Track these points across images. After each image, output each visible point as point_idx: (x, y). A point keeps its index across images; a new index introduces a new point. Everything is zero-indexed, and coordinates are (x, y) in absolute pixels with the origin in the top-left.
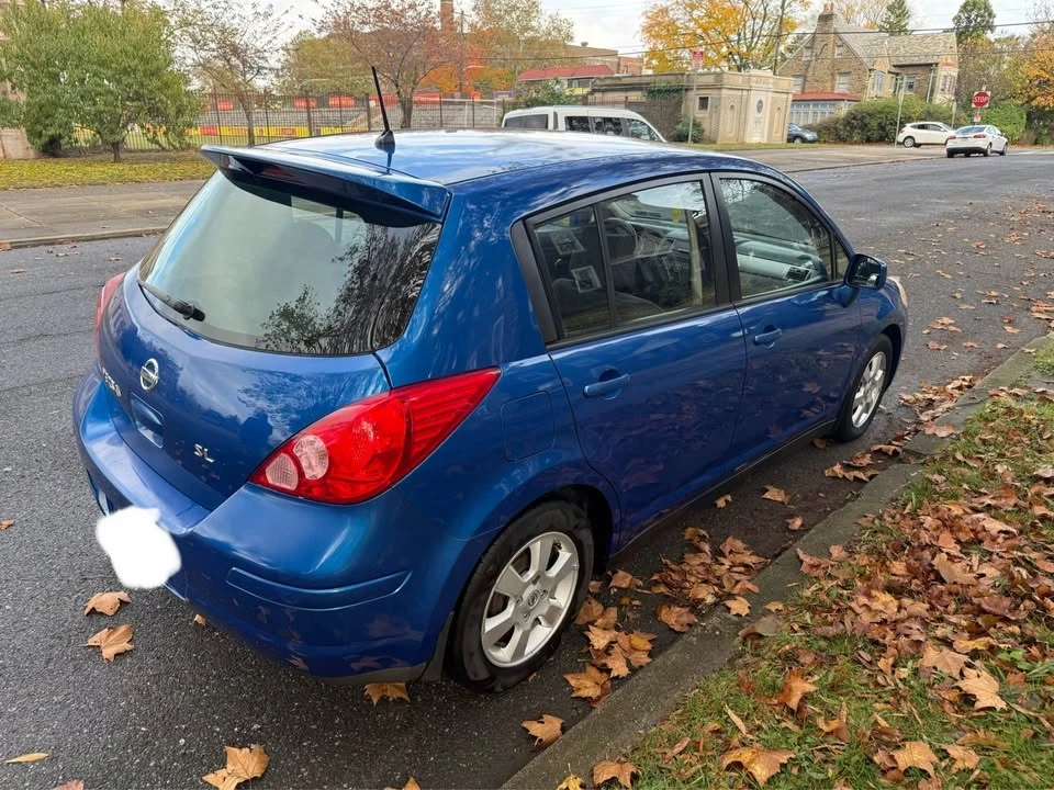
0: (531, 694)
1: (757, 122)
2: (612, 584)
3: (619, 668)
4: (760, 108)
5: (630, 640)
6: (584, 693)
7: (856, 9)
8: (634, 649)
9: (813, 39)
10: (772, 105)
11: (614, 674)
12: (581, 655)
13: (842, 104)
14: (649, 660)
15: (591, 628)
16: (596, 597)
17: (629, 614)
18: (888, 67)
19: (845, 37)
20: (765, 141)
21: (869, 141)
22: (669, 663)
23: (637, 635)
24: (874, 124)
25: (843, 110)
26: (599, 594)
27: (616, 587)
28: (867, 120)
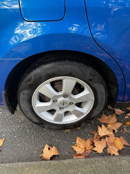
0: (61, 136)
2: (128, 114)
3: (99, 148)
5: (115, 140)
6: (76, 149)
8: (114, 144)
11: (95, 149)
12: (90, 134)
14: (117, 154)
15: (103, 126)
16: (117, 116)
17: (125, 129)
22: (118, 164)
23: (120, 140)
26: (119, 116)
27: (129, 116)
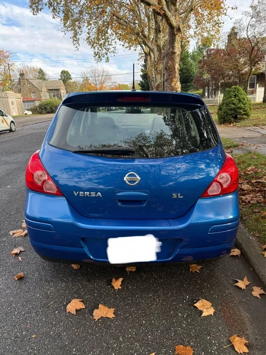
1: (13, 108)
4: (13, 104)
7: (28, 72)
9: (19, 81)
10: (16, 102)
13: (36, 102)
18: (46, 90)
19: (29, 80)
20: (18, 115)
21: (48, 113)
24: (48, 108)
25: (37, 103)
28: (46, 106)
